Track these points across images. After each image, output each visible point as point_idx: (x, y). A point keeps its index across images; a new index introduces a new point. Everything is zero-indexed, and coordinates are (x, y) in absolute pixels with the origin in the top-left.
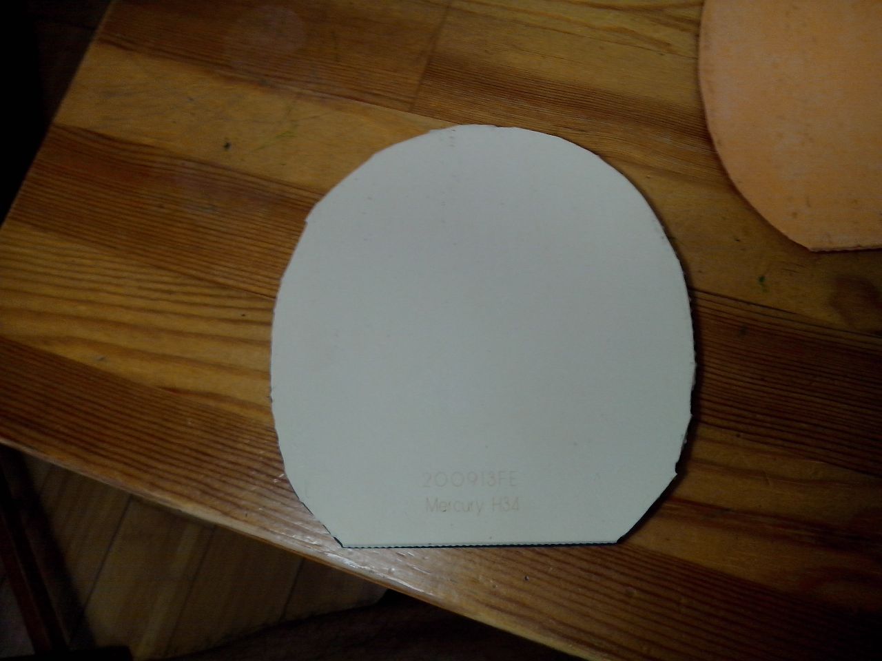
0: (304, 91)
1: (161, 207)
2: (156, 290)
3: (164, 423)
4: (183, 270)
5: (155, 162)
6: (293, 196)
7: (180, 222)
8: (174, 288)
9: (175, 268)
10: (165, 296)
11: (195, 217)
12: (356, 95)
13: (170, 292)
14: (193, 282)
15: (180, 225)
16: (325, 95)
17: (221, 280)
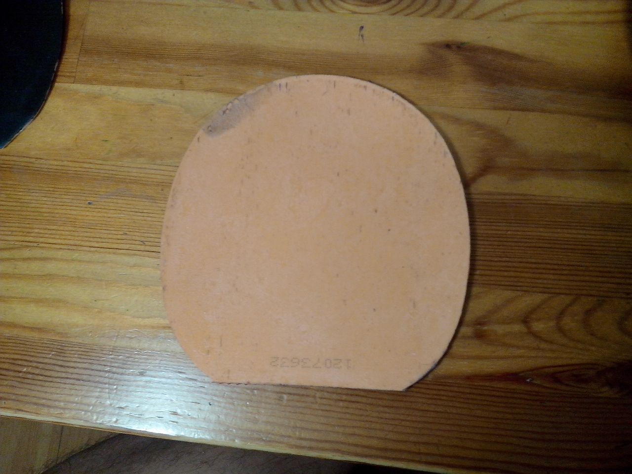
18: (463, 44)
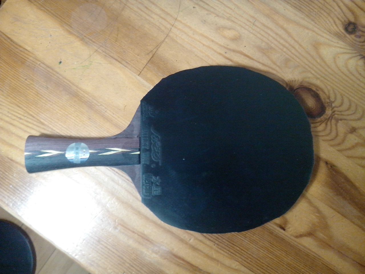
0: (99, 50)
1: (26, 80)
2: (15, 116)
3: (5, 172)
4: (27, 110)
5: (28, 59)
6: (81, 95)
7: (32, 89)
8: (22, 117)
9: (25, 109)
10: (18, 119)
11: (38, 89)
12: (119, 60)
13: (21, 119)
14: (31, 117)
15: (31, 90)
16: (107, 55)
17: (42, 120)
18: (334, 166)
